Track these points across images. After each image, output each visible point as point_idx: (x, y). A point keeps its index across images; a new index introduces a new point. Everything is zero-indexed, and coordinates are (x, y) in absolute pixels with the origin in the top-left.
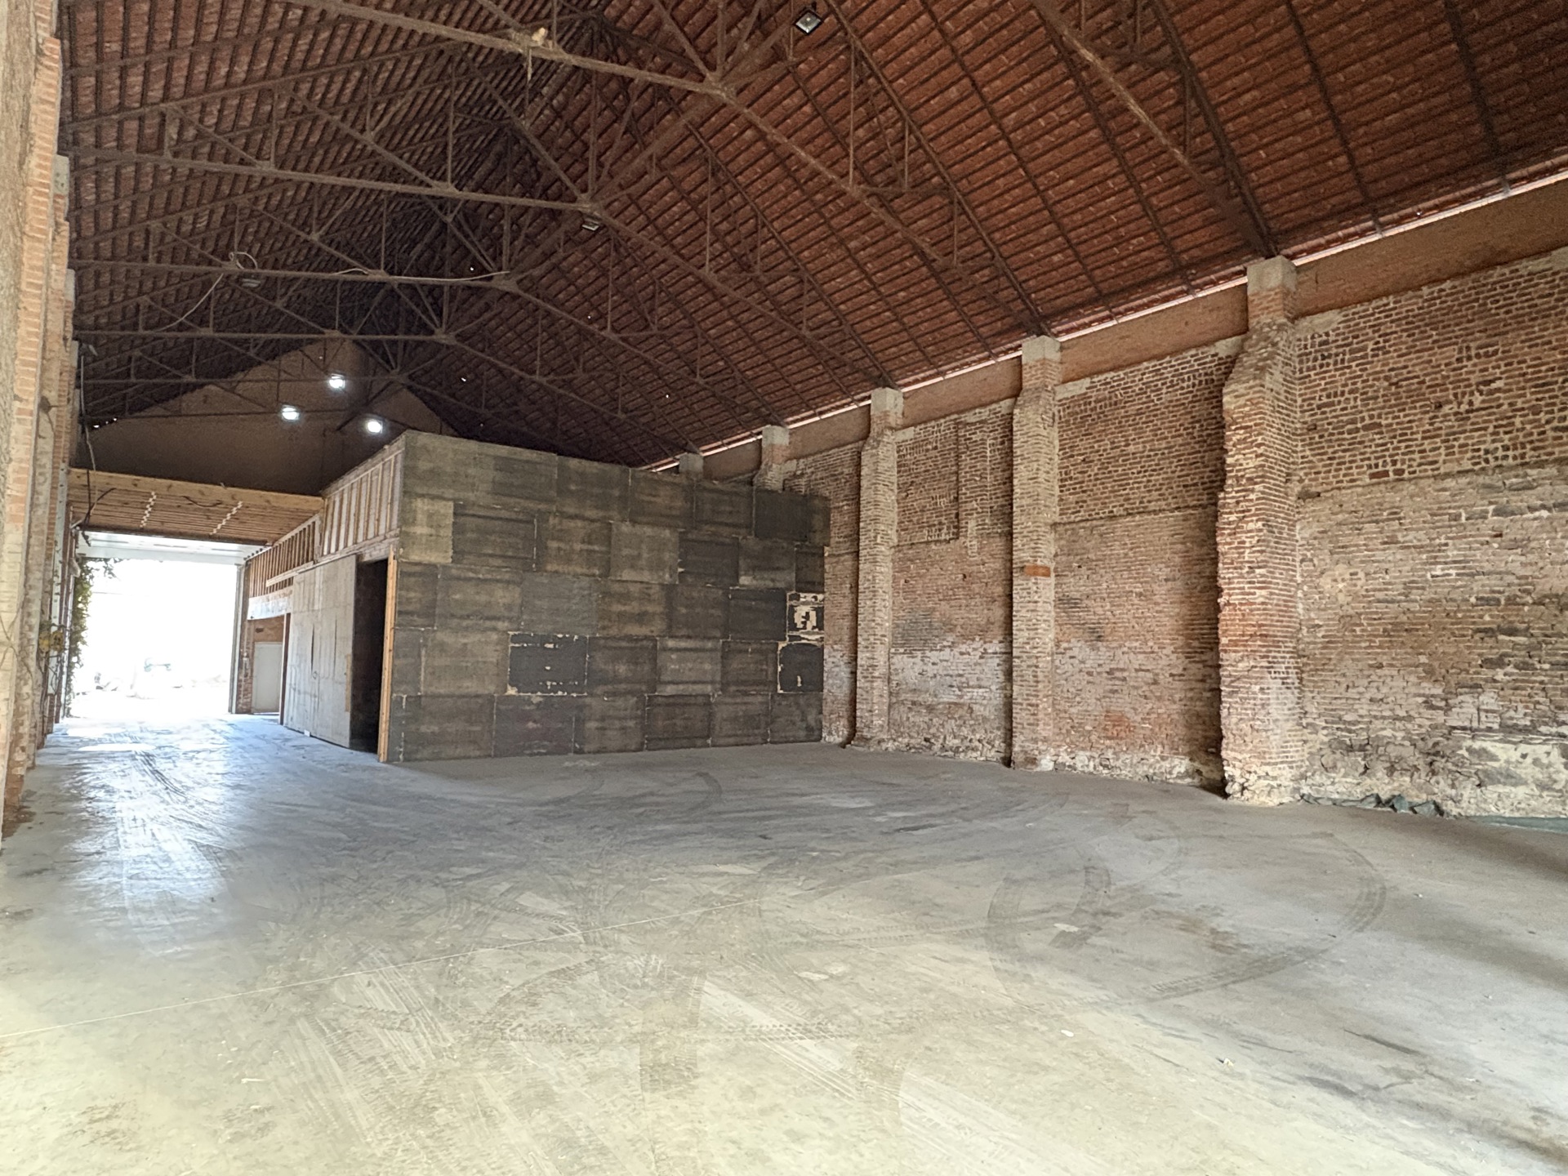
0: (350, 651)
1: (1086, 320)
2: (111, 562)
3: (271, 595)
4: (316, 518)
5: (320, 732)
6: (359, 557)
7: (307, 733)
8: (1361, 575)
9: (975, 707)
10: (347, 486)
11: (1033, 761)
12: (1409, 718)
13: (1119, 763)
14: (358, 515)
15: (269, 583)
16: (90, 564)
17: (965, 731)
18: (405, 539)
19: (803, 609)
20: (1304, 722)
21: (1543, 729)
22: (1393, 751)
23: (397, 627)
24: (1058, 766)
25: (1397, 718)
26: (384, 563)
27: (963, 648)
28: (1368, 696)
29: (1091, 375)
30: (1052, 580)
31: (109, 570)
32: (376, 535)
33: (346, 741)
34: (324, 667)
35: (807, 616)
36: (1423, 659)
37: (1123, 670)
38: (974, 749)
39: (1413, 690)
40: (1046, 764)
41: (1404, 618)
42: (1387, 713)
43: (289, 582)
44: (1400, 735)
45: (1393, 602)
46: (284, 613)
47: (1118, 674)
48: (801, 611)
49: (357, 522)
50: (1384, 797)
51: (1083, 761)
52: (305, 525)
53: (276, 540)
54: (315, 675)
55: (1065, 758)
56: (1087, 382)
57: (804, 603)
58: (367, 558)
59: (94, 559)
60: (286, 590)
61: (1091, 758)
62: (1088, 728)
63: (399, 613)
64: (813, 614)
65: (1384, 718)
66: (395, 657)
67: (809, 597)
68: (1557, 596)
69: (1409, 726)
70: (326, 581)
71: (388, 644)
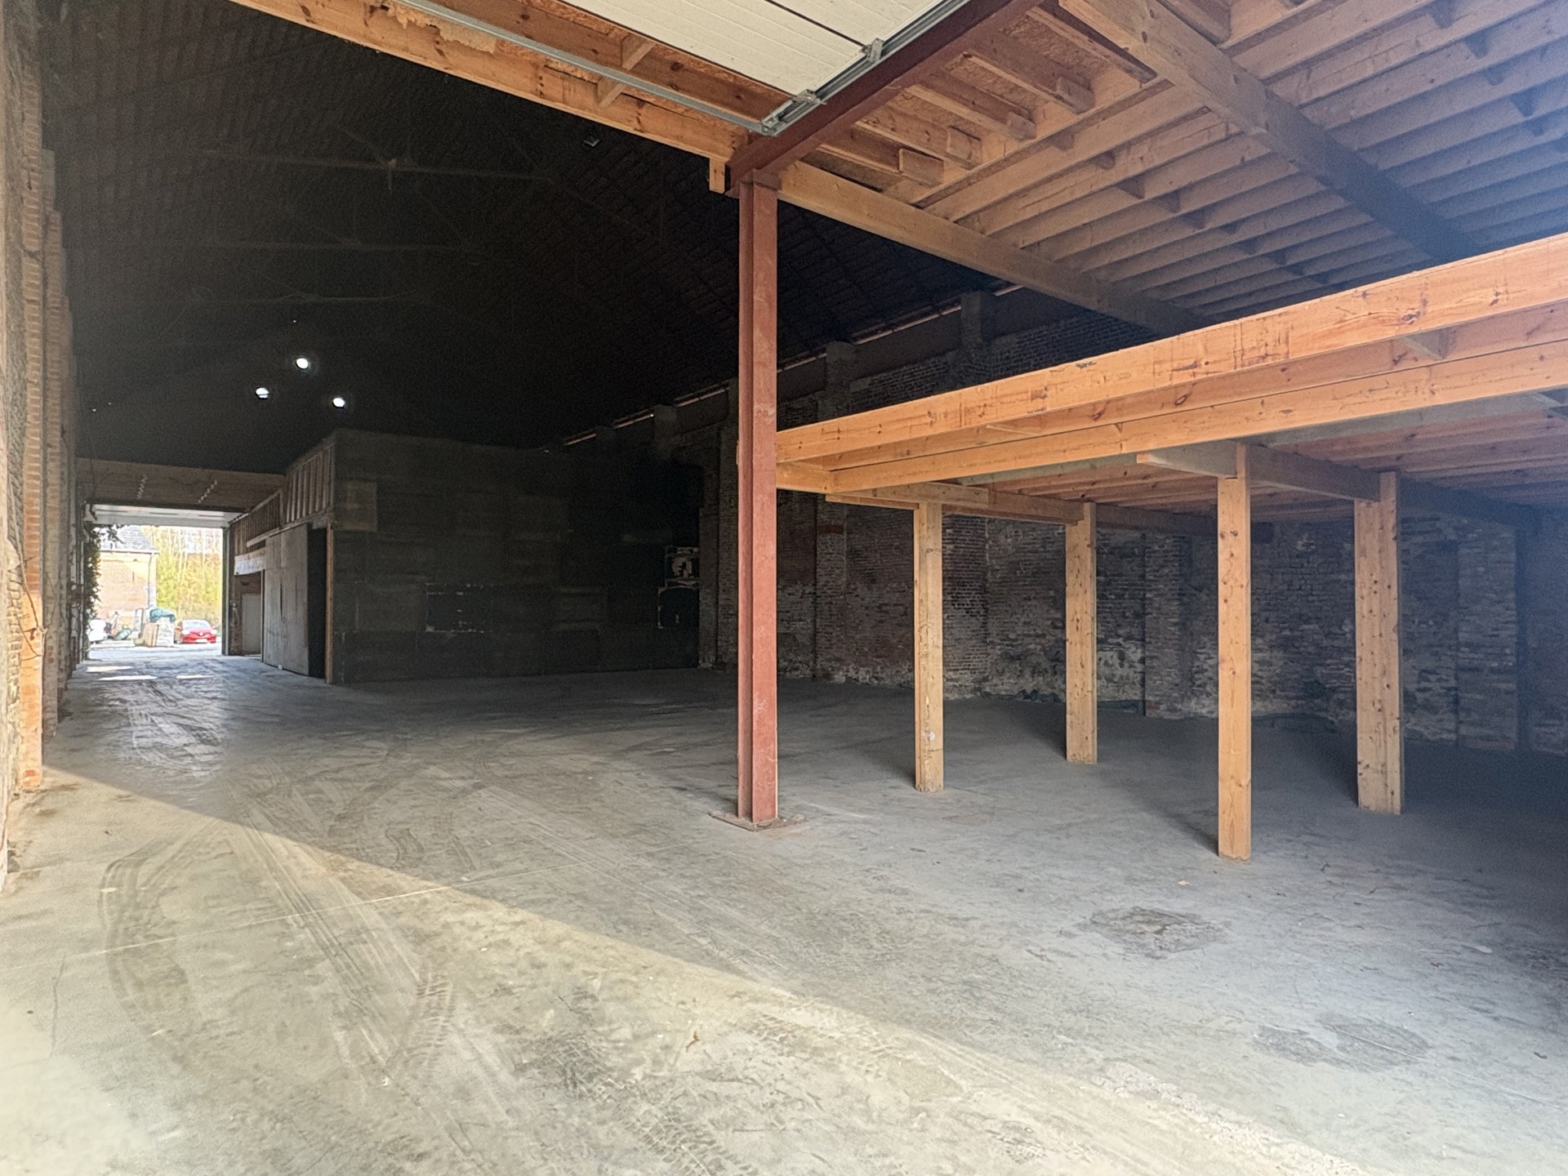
0: (305, 600)
1: (873, 329)
2: (114, 527)
3: (251, 554)
4: (280, 491)
5: (291, 666)
6: (309, 526)
7: (280, 667)
8: (1020, 533)
9: (797, 636)
10: (300, 467)
11: (828, 676)
12: (1043, 636)
13: (884, 675)
14: (308, 489)
15: (249, 544)
16: (97, 530)
17: (792, 656)
18: (339, 513)
19: (681, 561)
20: (988, 640)
21: (1110, 640)
22: (1034, 659)
23: (336, 580)
24: (849, 679)
25: (1038, 636)
26: (325, 530)
27: (790, 590)
28: (1022, 620)
29: (871, 374)
30: (845, 536)
31: (113, 535)
32: (321, 508)
33: (306, 671)
34: (290, 615)
35: (684, 566)
36: (1052, 593)
37: (886, 605)
38: (797, 669)
39: (1046, 615)
40: (839, 677)
41: (1042, 564)
42: (1032, 633)
43: (262, 544)
44: (1039, 647)
45: (1036, 552)
46: (261, 569)
47: (884, 608)
48: (680, 561)
49: (308, 497)
50: (1029, 691)
51: (863, 675)
52: (272, 497)
53: (253, 508)
54: (283, 619)
55: (852, 674)
56: (868, 380)
57: (680, 556)
58: (315, 527)
59: (101, 526)
60: (261, 550)
61: (868, 672)
62: (866, 649)
63: (336, 570)
64: (689, 566)
65: (1029, 636)
66: (335, 604)
67: (686, 550)
68: (1120, 548)
69: (1043, 641)
70: (289, 544)
71: (329, 594)
